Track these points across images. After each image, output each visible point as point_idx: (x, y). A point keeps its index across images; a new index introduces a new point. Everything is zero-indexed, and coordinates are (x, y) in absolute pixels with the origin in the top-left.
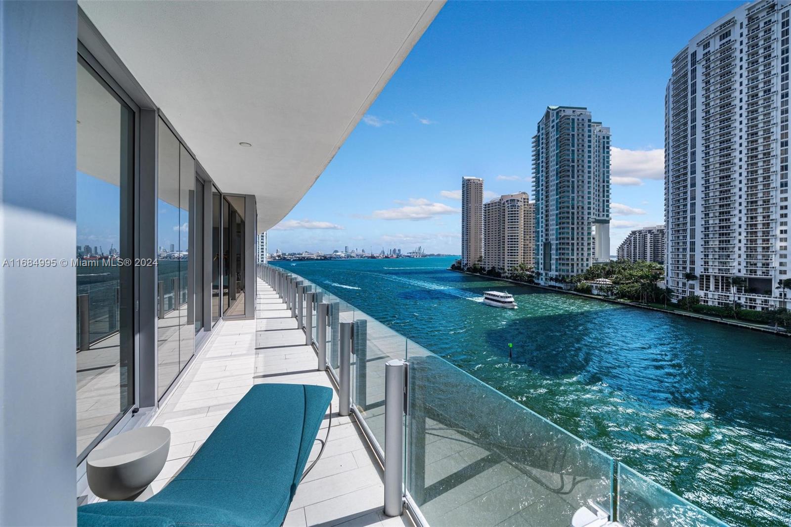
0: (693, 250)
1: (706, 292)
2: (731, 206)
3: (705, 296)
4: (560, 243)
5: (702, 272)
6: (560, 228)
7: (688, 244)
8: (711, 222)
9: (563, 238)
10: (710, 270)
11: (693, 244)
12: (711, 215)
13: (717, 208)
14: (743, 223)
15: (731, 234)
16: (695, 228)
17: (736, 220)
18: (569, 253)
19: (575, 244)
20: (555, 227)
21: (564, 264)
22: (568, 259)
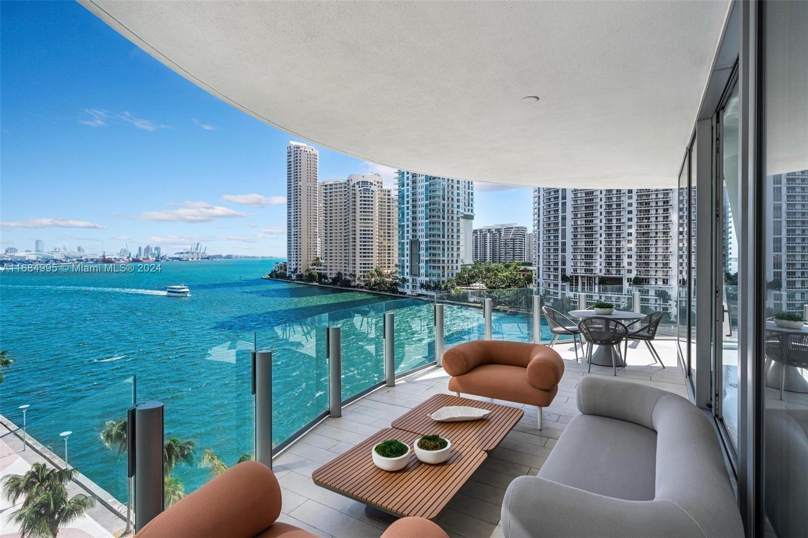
0: (564, 250)
1: (576, 293)
2: (594, 208)
3: (574, 296)
4: (430, 241)
5: (572, 273)
6: (430, 223)
7: (560, 244)
8: (579, 223)
9: (434, 236)
10: (579, 271)
11: (564, 244)
12: (579, 216)
13: (583, 209)
14: (603, 224)
15: (594, 235)
16: (565, 229)
17: (598, 221)
18: (440, 254)
19: (446, 243)
20: (424, 221)
21: (435, 267)
22: (439, 261)
